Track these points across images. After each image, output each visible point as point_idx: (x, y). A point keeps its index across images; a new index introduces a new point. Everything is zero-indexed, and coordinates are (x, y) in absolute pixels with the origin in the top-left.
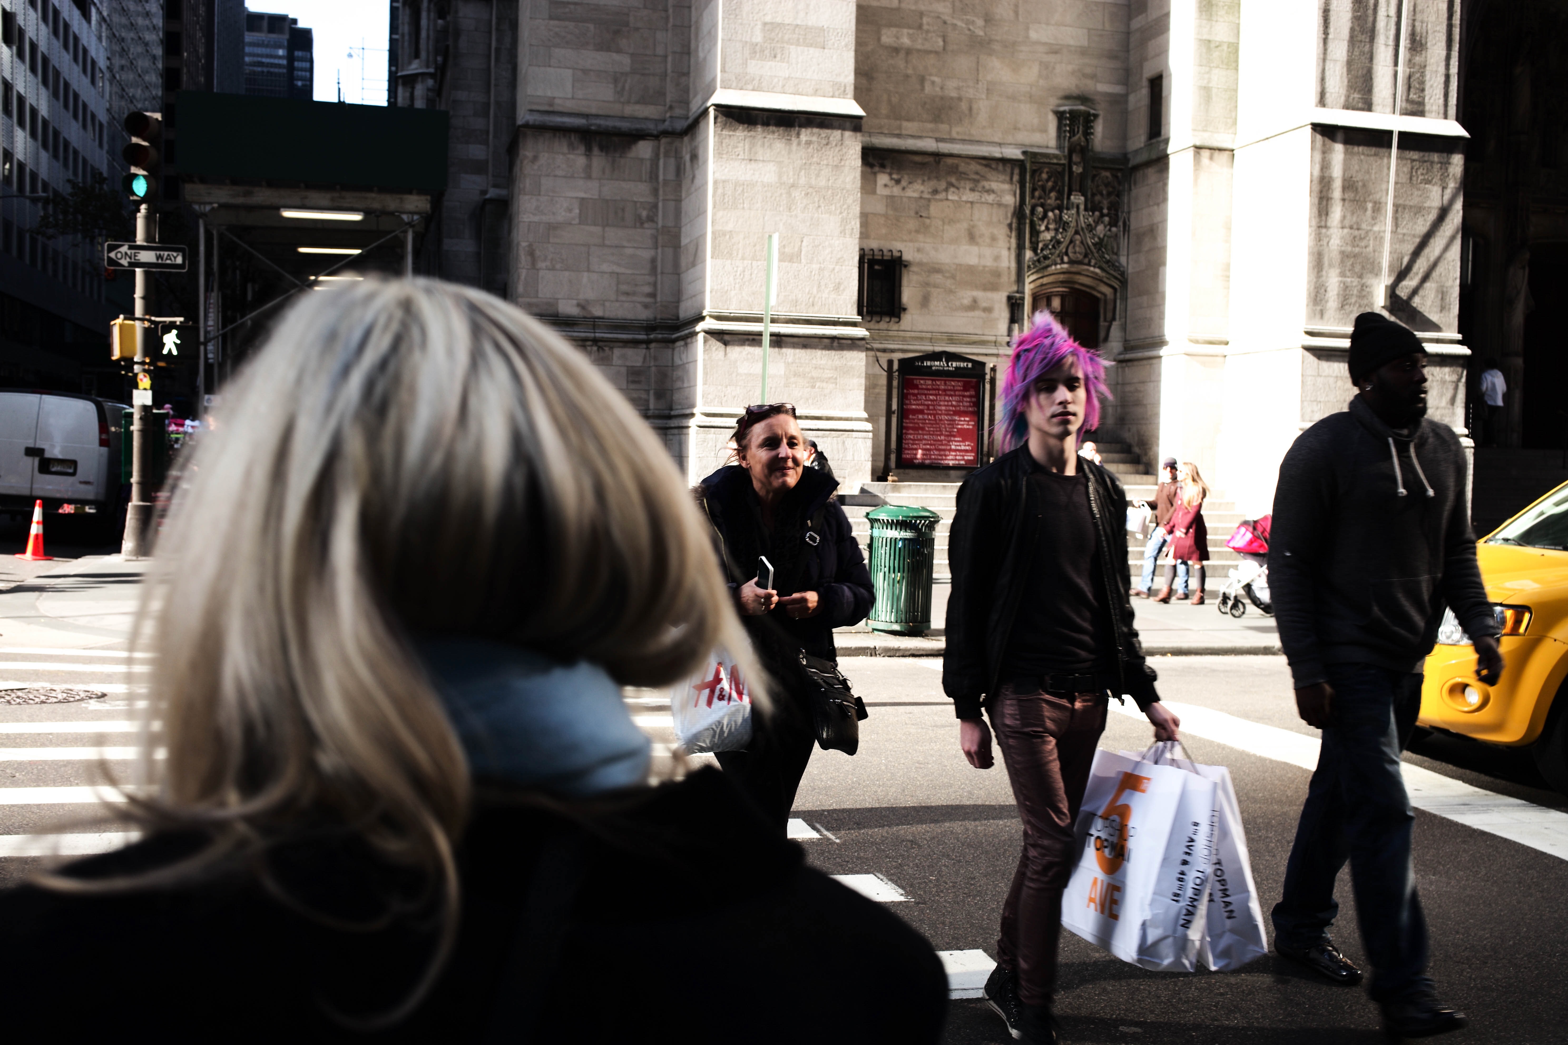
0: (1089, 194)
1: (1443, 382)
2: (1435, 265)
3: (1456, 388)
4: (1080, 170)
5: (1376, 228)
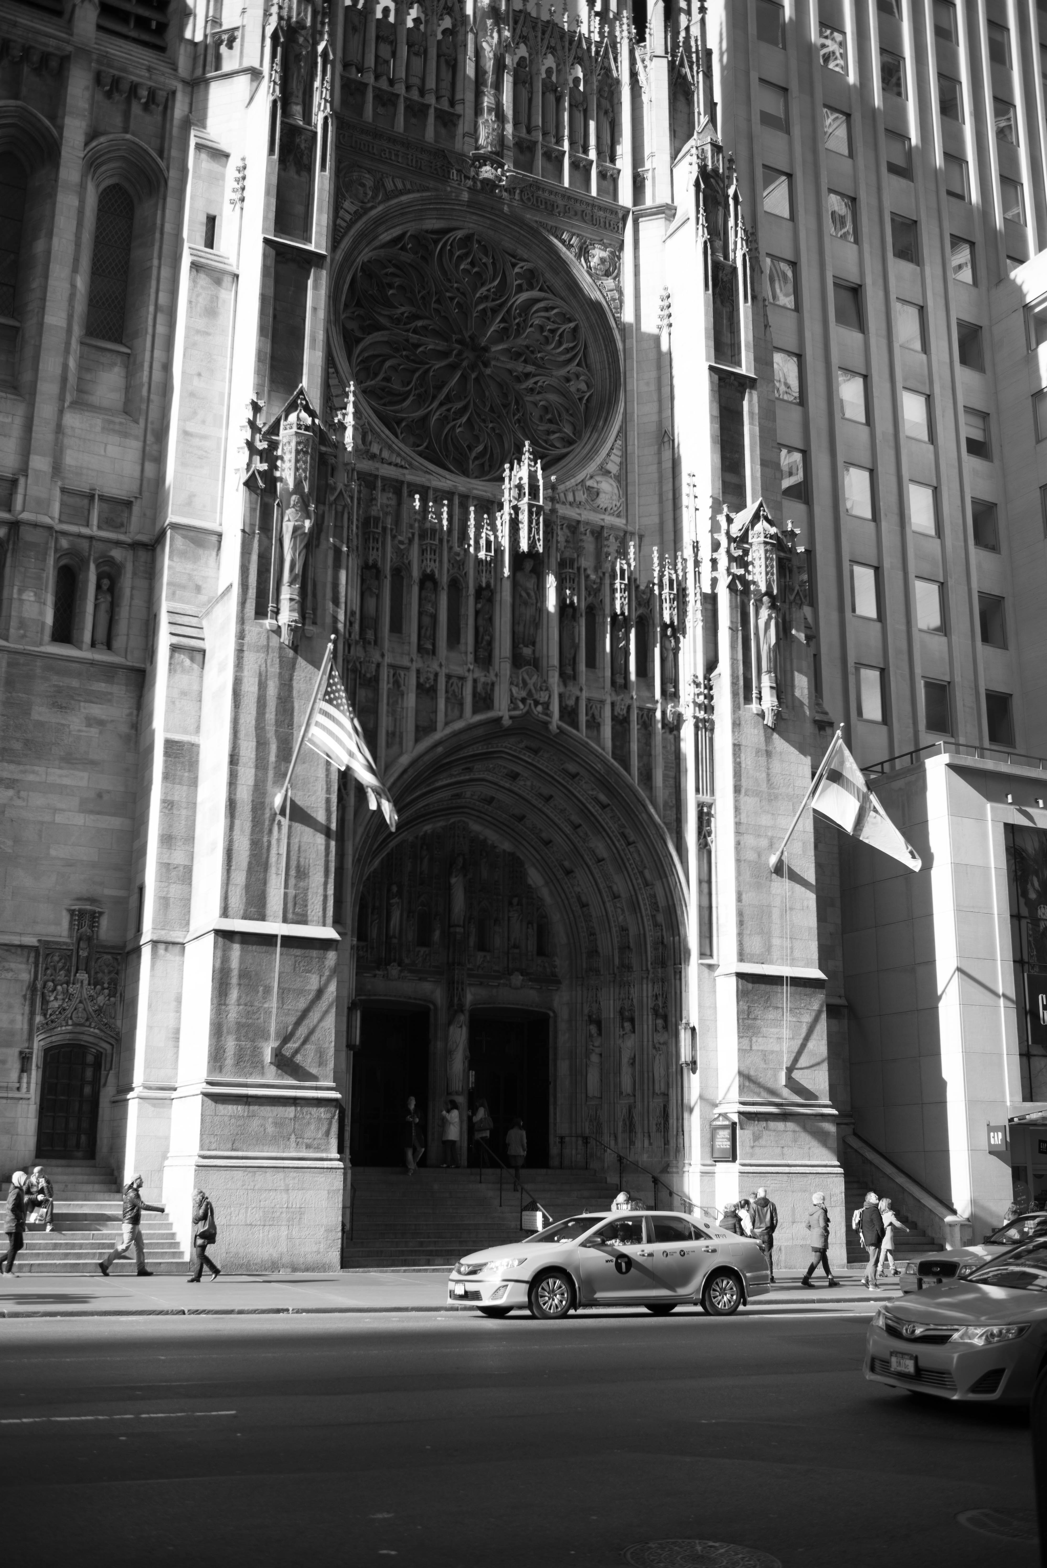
0: (93, 973)
1: (319, 1119)
2: (311, 1032)
3: (330, 1124)
4: (86, 954)
5: (266, 1005)
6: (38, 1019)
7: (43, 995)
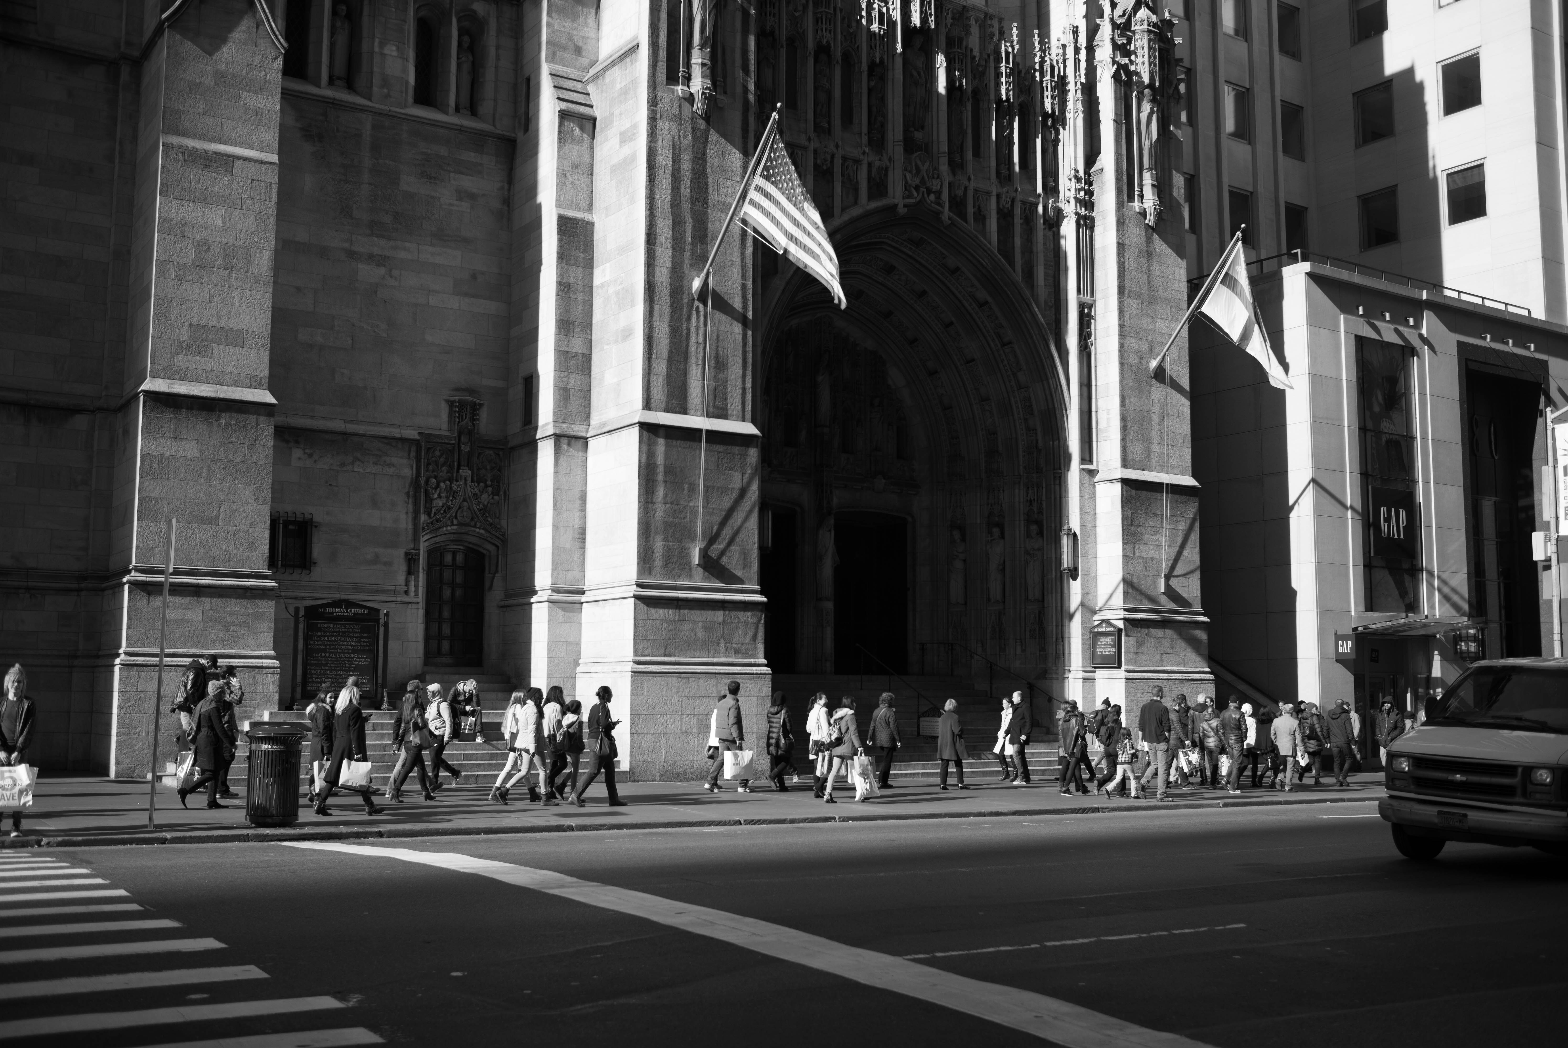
0: (475, 469)
1: (747, 623)
2: (737, 533)
3: (757, 628)
4: (468, 449)
5: (691, 504)
6: (423, 518)
7: (427, 493)
